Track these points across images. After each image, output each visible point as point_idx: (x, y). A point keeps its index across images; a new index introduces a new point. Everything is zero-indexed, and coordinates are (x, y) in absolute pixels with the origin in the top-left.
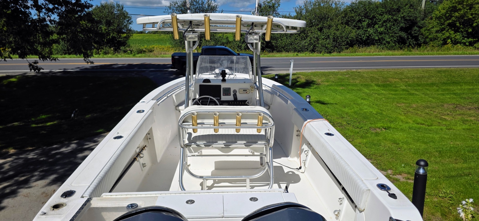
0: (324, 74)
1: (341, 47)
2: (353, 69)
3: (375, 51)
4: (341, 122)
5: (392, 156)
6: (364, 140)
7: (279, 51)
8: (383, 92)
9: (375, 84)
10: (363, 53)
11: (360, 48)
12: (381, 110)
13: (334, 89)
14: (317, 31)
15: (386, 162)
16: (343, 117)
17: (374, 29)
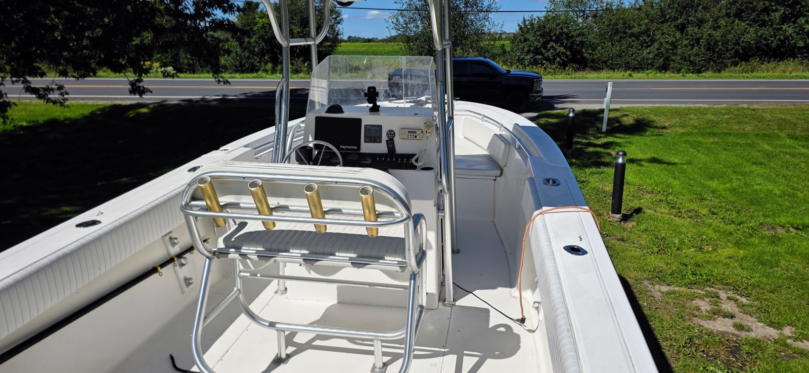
0: (677, 113)
1: (723, 62)
2: (743, 103)
3: (797, 70)
4: (696, 208)
5: (801, 291)
6: (741, 252)
7: (596, 69)
8: (803, 150)
9: (788, 135)
10: (770, 73)
11: (763, 64)
12: (793, 189)
13: (696, 141)
14: (673, 31)
15: (784, 306)
16: (703, 199)
17: (796, 25)
